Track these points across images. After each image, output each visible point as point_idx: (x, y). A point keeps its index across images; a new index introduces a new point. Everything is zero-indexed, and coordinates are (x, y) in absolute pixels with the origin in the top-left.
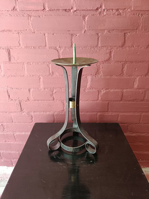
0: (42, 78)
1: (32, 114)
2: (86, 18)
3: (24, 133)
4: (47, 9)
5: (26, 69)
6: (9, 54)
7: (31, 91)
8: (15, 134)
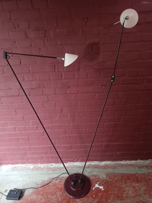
0: (76, 119)
1: (71, 135)
2: (97, 95)
3: (66, 145)
4: (80, 92)
5: (69, 116)
6: (62, 110)
7: (71, 124)
8: (61, 146)
